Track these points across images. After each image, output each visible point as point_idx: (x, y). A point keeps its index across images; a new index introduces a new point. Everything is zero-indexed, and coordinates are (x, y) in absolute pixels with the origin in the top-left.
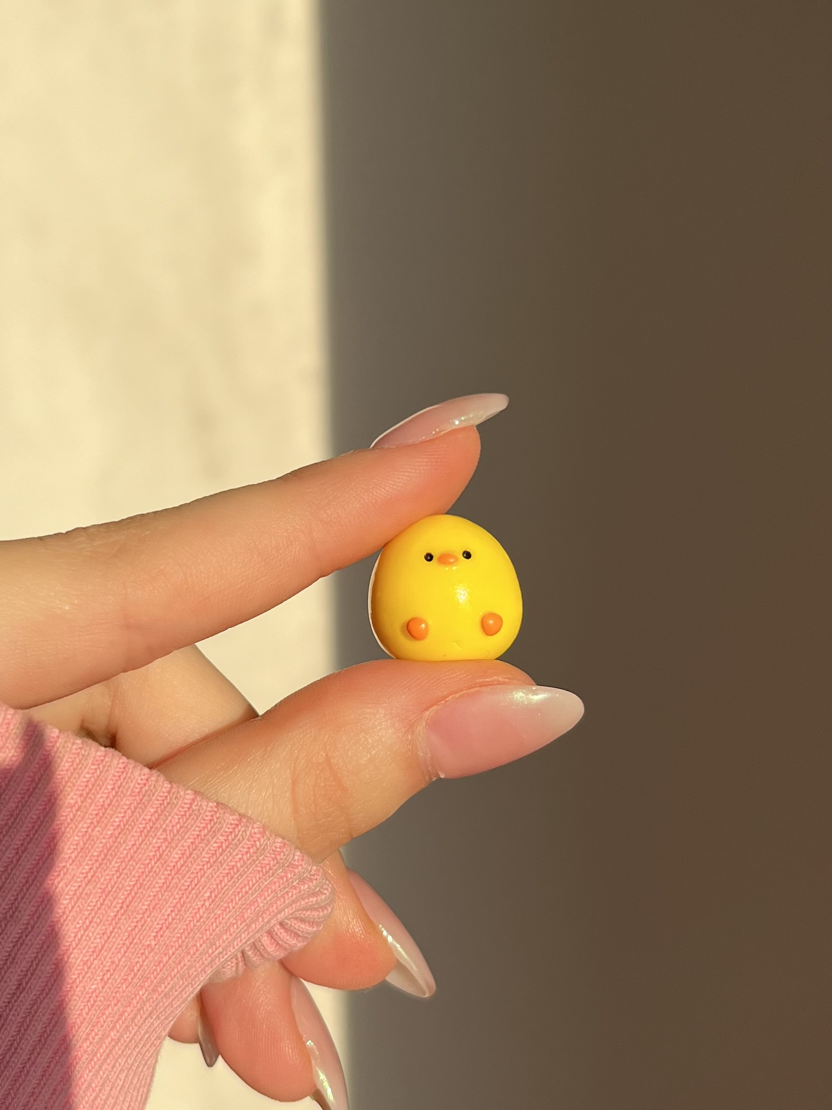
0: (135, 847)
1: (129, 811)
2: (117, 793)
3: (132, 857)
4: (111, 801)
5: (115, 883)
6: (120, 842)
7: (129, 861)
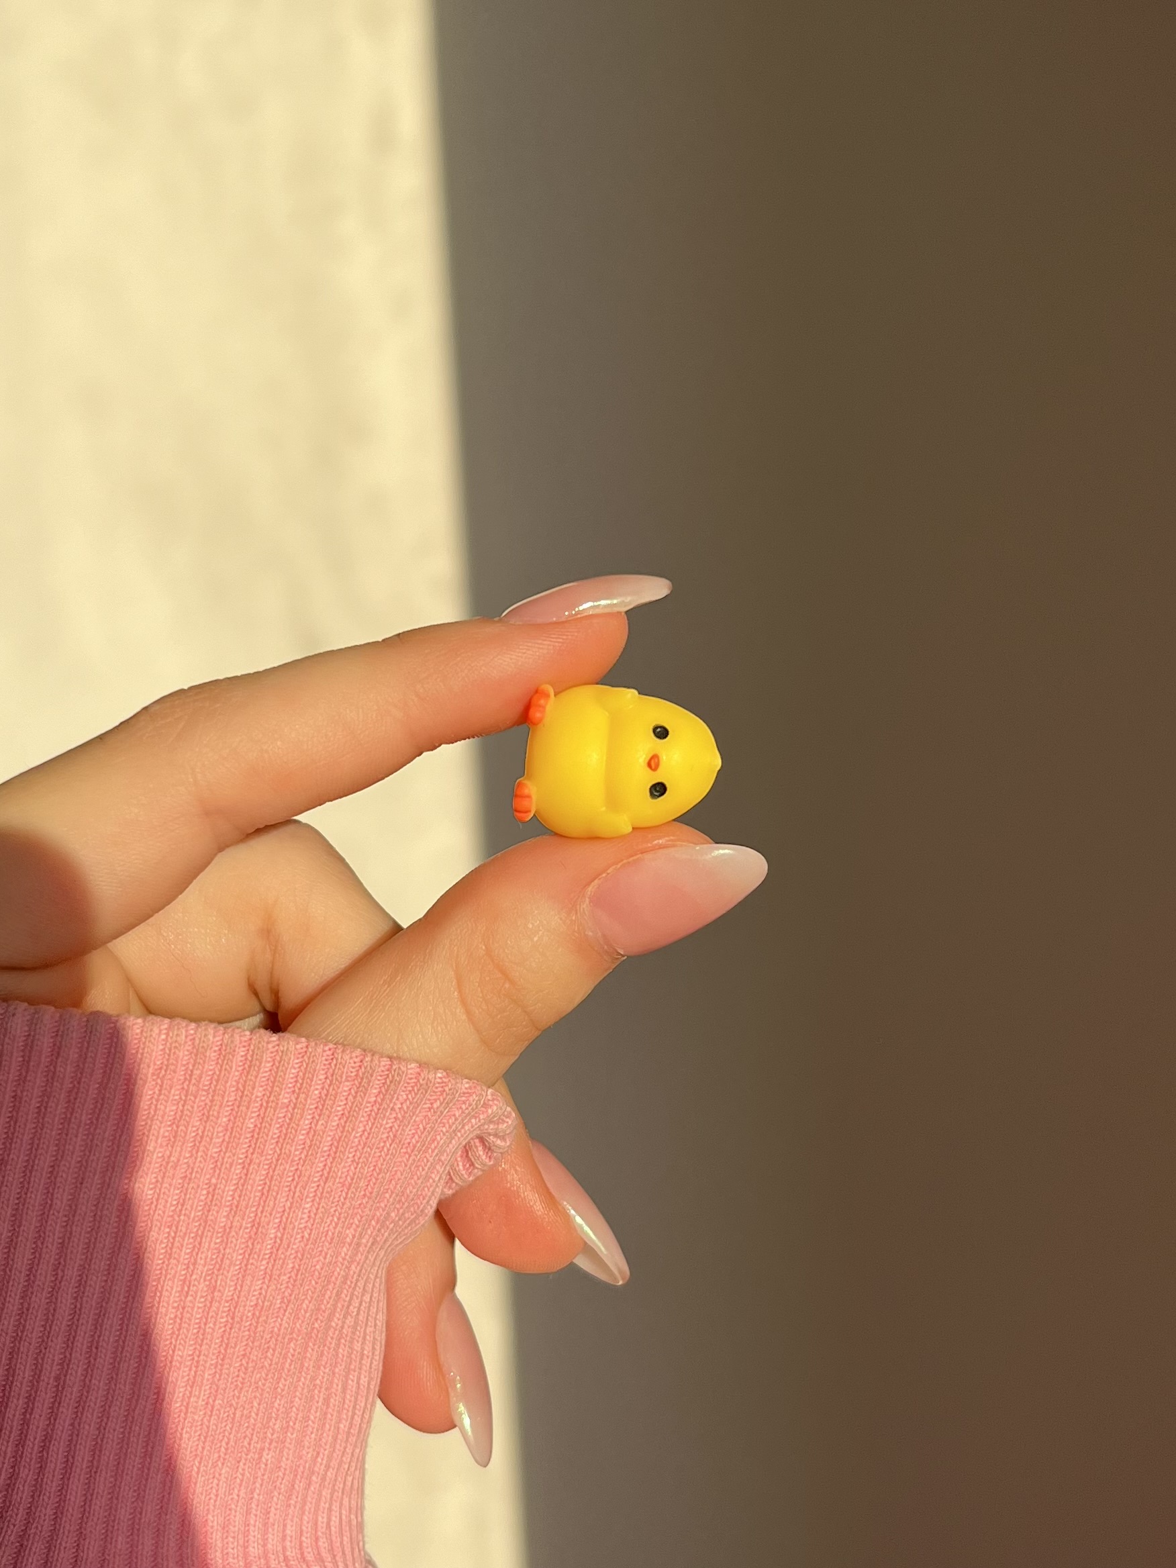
0: (366, 1133)
2: (331, 1081)
3: (365, 1144)
4: (328, 1091)
6: (348, 1131)
7: (363, 1148)
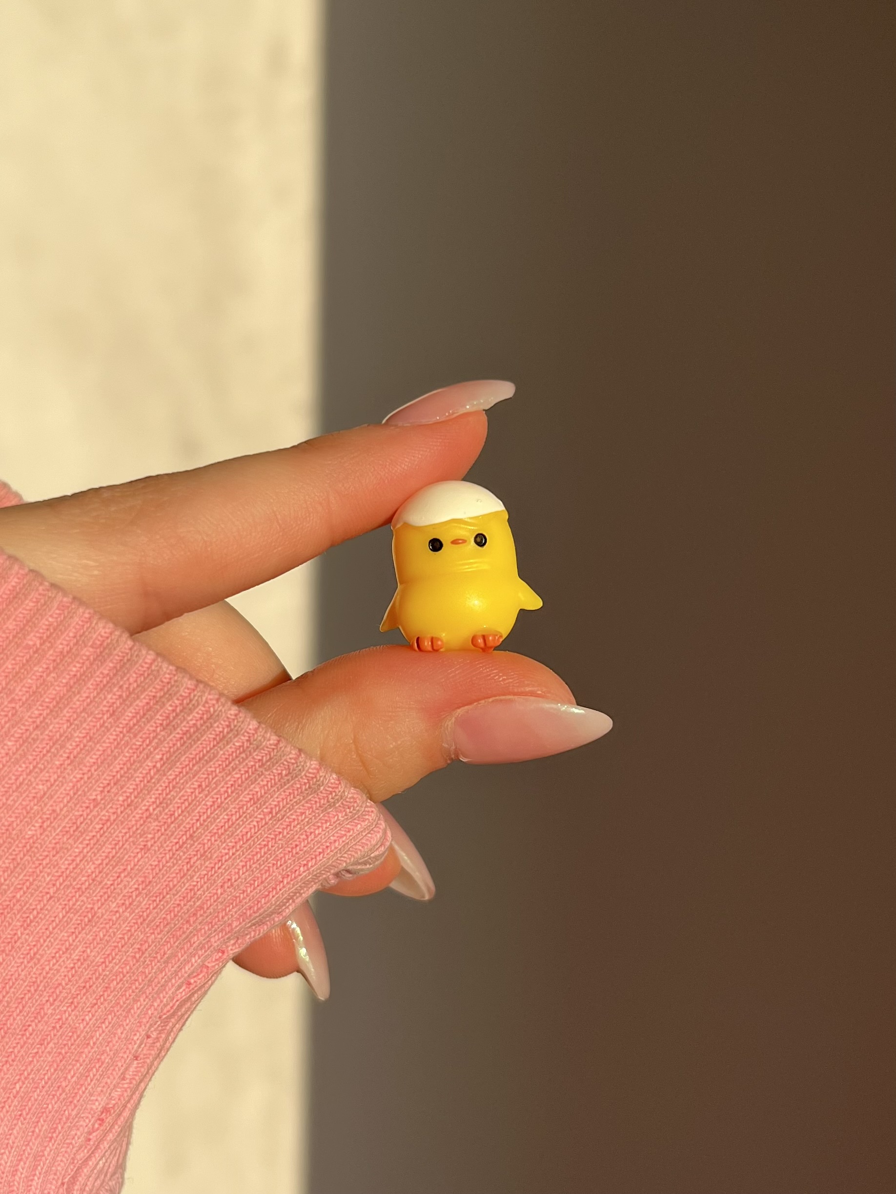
1: (87, 663)
5: (65, 732)
